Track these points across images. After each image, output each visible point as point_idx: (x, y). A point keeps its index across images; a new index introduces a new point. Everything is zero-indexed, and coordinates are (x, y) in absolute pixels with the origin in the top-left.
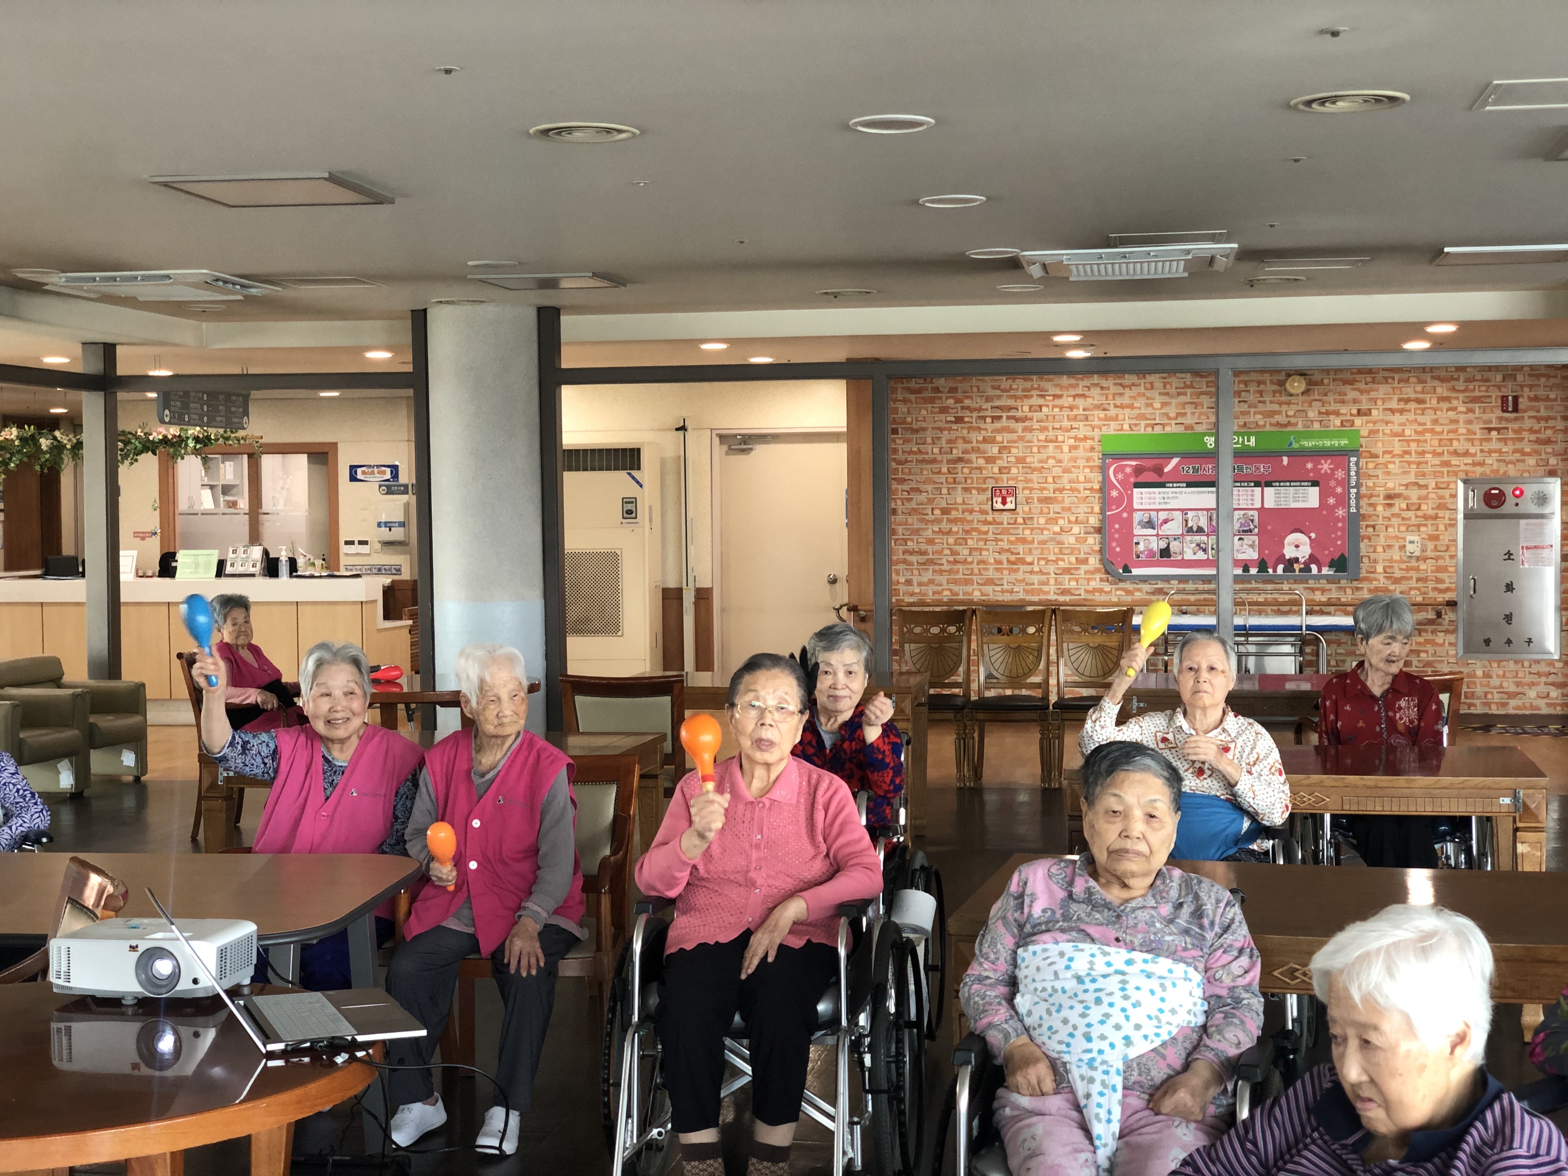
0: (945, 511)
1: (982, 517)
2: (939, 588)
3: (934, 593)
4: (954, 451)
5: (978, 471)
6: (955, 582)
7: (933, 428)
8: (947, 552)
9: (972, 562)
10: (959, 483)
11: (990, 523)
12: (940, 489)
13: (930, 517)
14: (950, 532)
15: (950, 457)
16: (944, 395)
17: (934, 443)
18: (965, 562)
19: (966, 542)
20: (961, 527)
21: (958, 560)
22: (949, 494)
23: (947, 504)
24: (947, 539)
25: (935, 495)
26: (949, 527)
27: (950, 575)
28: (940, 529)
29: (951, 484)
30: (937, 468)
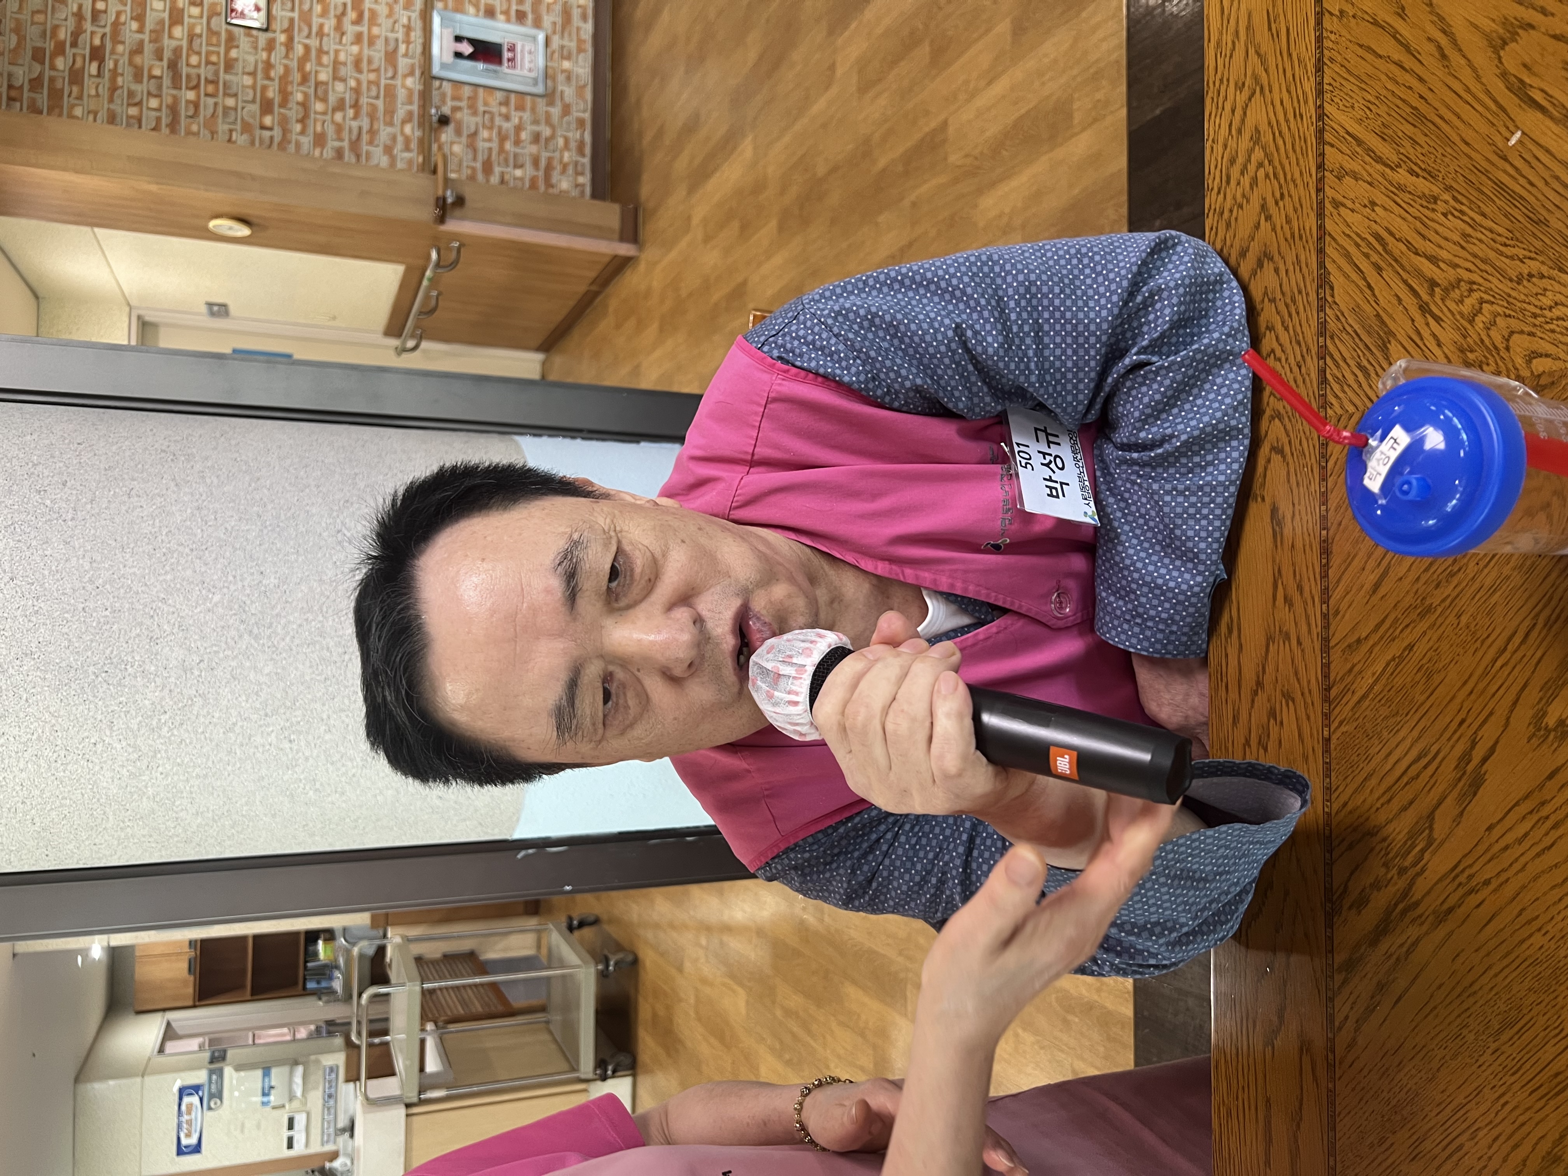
0: (267, 107)
1: (280, 50)
2: (400, 139)
3: (407, 149)
4: (157, 72)
5: (196, 42)
6: (390, 112)
7: (111, 100)
8: (338, 117)
9: (359, 82)
10: (216, 73)
11: (291, 39)
12: (226, 109)
13: (277, 133)
14: (304, 105)
15: (166, 82)
17: (139, 104)
18: (357, 91)
19: (322, 83)
20: (295, 88)
21: (353, 103)
22: (235, 95)
23: (253, 101)
24: (316, 113)
25: (236, 119)
26: (295, 107)
27: (378, 119)
28: (298, 121)
29: (217, 90)
30: (186, 107)
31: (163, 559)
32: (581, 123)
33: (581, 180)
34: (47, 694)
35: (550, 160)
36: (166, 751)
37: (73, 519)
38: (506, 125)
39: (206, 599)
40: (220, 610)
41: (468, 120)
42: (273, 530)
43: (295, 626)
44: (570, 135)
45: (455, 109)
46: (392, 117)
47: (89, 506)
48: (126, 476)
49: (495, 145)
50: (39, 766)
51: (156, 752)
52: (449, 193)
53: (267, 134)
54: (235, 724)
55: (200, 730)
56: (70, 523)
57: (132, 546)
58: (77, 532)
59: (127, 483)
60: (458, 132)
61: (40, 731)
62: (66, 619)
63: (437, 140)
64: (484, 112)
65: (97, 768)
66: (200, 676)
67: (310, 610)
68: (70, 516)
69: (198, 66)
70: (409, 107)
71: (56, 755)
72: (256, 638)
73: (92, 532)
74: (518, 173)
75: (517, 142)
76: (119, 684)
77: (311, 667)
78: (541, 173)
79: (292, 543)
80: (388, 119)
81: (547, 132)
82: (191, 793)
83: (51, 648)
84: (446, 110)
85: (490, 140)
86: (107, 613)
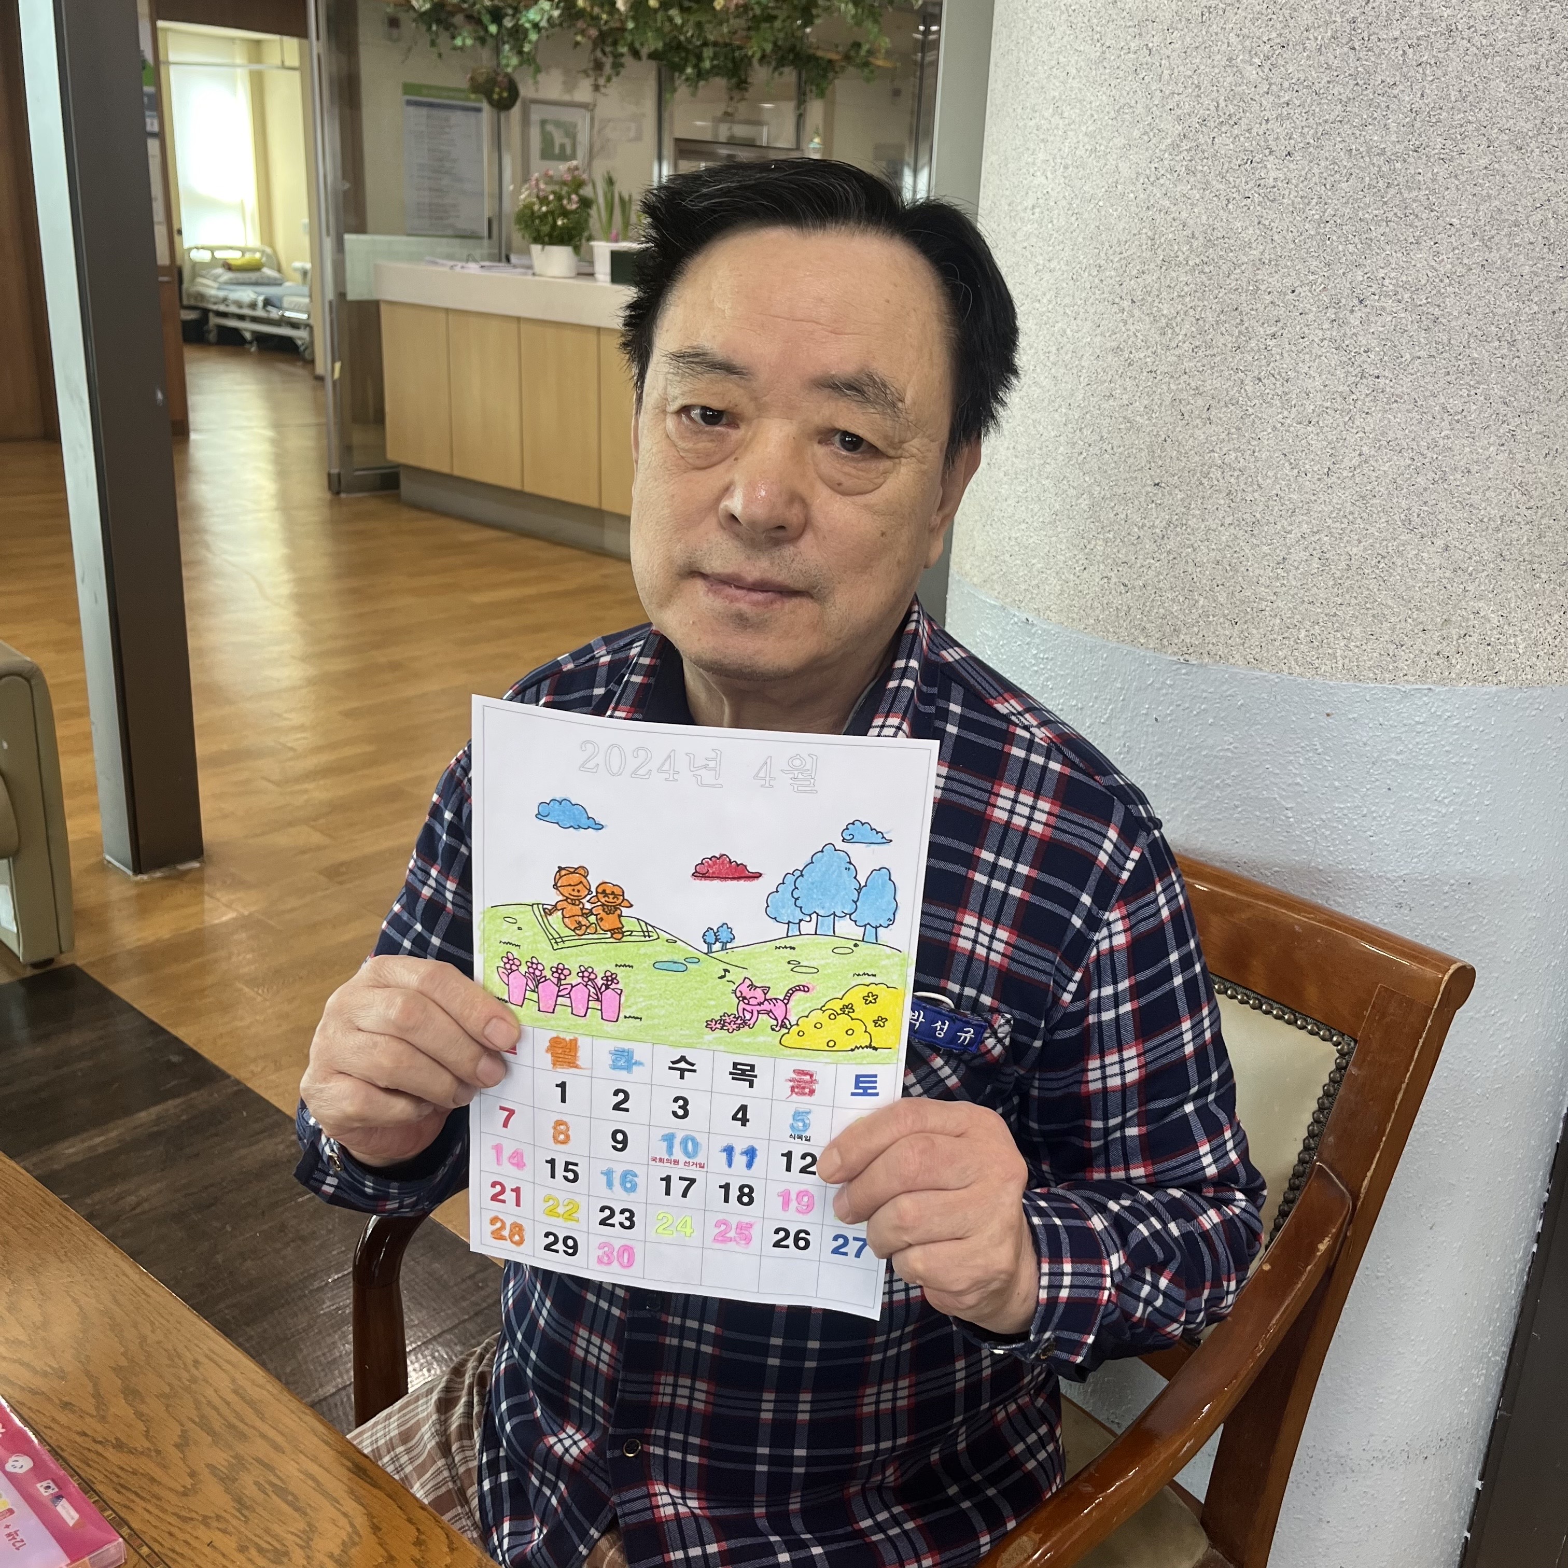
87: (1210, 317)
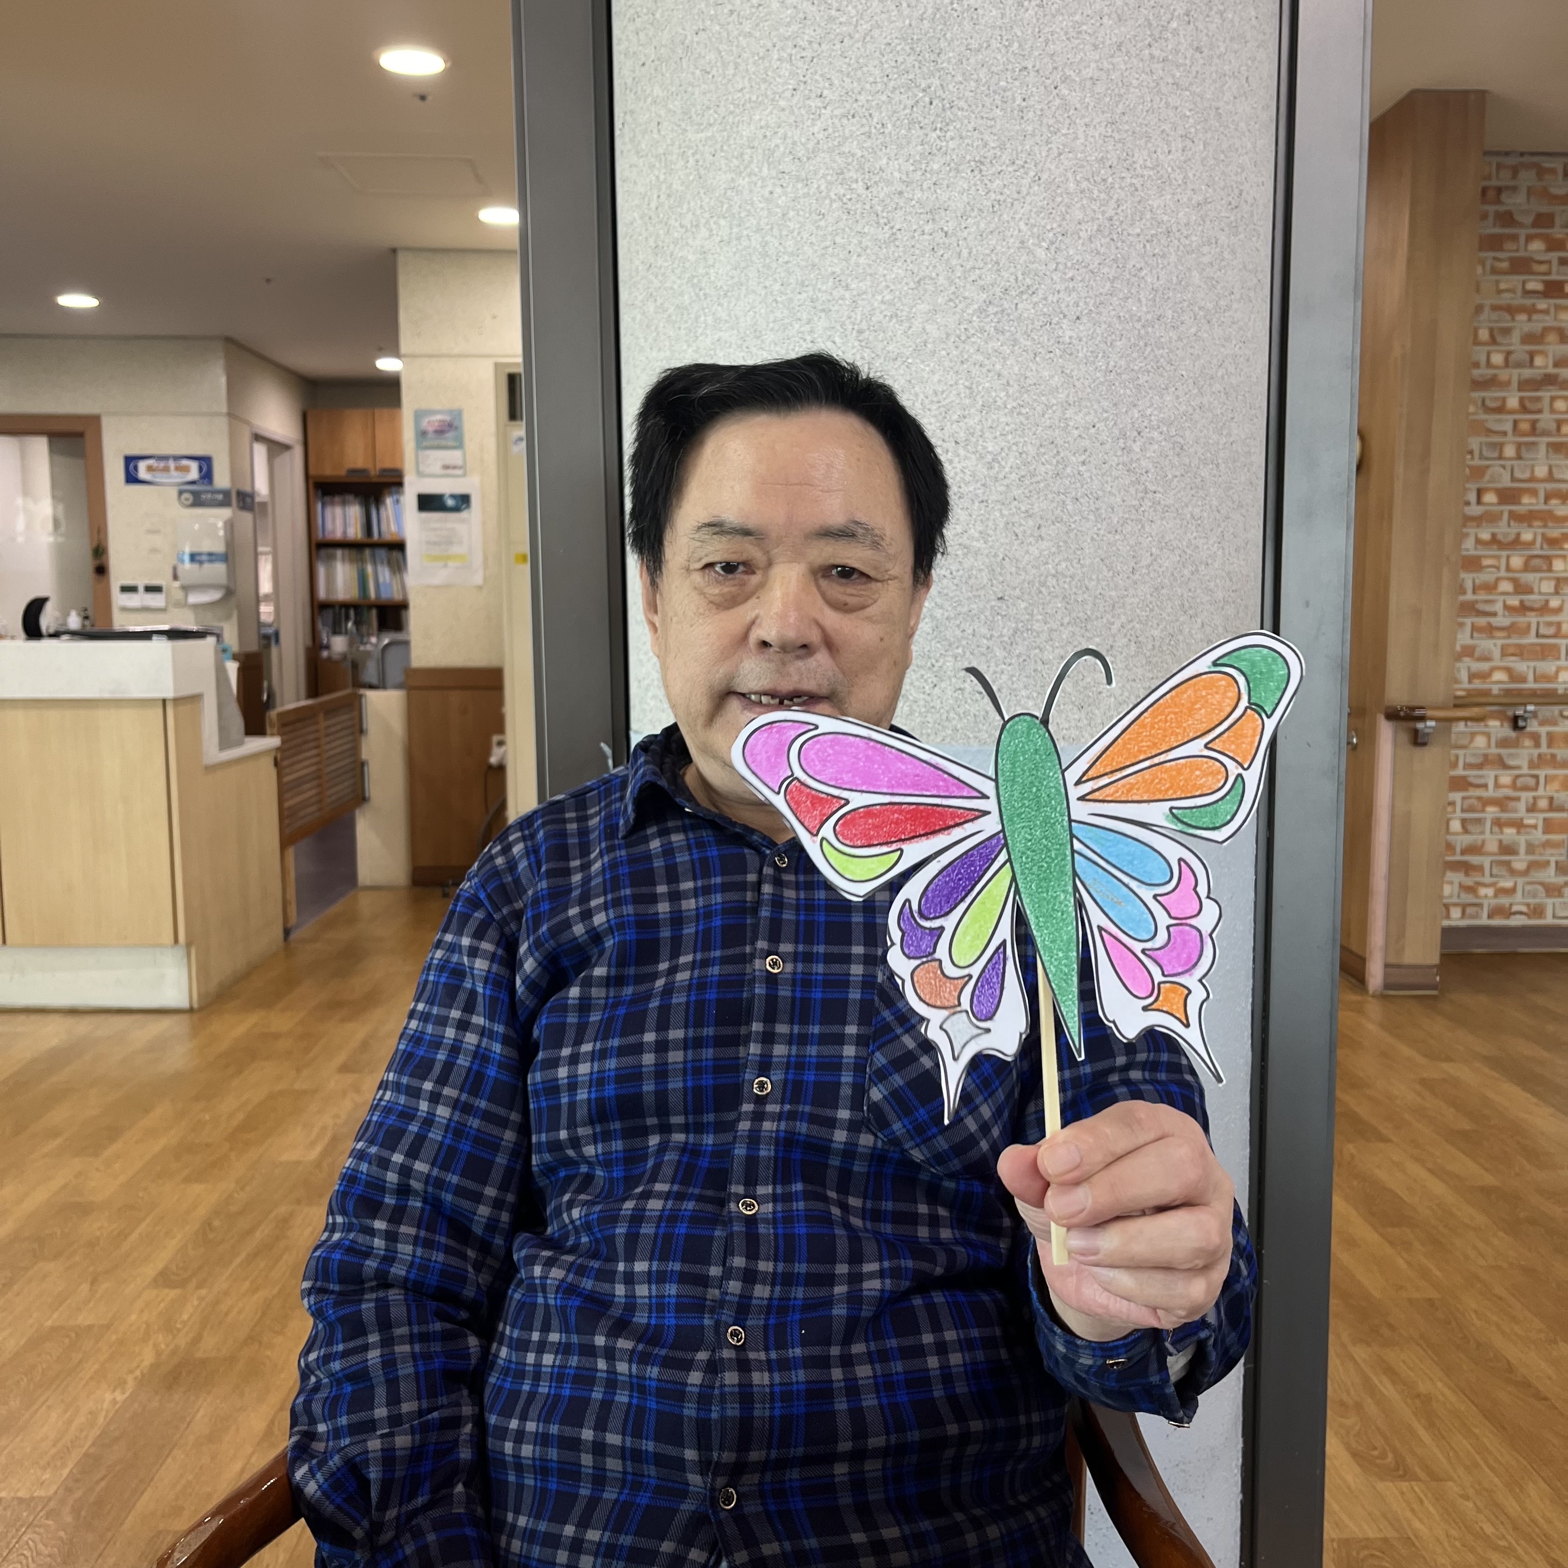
0: (1508, 496)
2: (1485, 666)
3: (1472, 677)
4: (1539, 361)
6: (1521, 652)
7: (1495, 308)
8: (1506, 586)
10: (1545, 433)
12: (1501, 446)
13: (1475, 510)
14: (1516, 543)
15: (1527, 373)
16: (1523, 233)
17: (1493, 341)
18: (1545, 609)
19: (1551, 565)
20: (1540, 531)
21: (1527, 604)
22: (1519, 457)
23: (1513, 479)
24: (1508, 557)
25: (1487, 459)
26: (1513, 531)
27: (1509, 637)
28: (1494, 535)
29: (1524, 435)
30: (1496, 399)
31: (1098, 179)
32: (1538, 911)
33: (1456, 913)
34: (899, 24)
35: (1480, 869)
36: (807, 195)
37: (1152, 57)
38: (1522, 806)
39: (1039, 237)
40: (1024, 258)
41: (1522, 756)
42: (1140, 337)
43: (998, 367)
44: (1518, 896)
45: (1536, 738)
46: (1513, 655)
47: (1170, 81)
48: (1209, 135)
49: (1491, 793)
50: (788, 25)
51: (806, 182)
52: (1431, 723)
53: (1472, 497)
54: (847, 287)
55: (838, 239)
56: (1147, 52)
57: (1117, 136)
58: (1135, 61)
59: (1201, 135)
60: (1503, 743)
61: (843, 19)
62: (1010, 45)
63: (1493, 715)
64: (1536, 777)
65: (782, 103)
66: (923, 233)
67: (1023, 389)
68: (1157, 53)
69: (1553, 411)
70: (1531, 677)
71: (805, 44)
72: (981, 311)
73: (1135, 83)
74: (1456, 826)
75: (1499, 823)
76: (912, 122)
77: (935, 393)
78: (1458, 858)
79: (1123, 363)
80: (1511, 650)
81: (1519, 864)
82: (738, 239)
83: (967, 26)
84: (1533, 726)
85: (1497, 785)
86: (1019, 101)
87: (1031, 450)
